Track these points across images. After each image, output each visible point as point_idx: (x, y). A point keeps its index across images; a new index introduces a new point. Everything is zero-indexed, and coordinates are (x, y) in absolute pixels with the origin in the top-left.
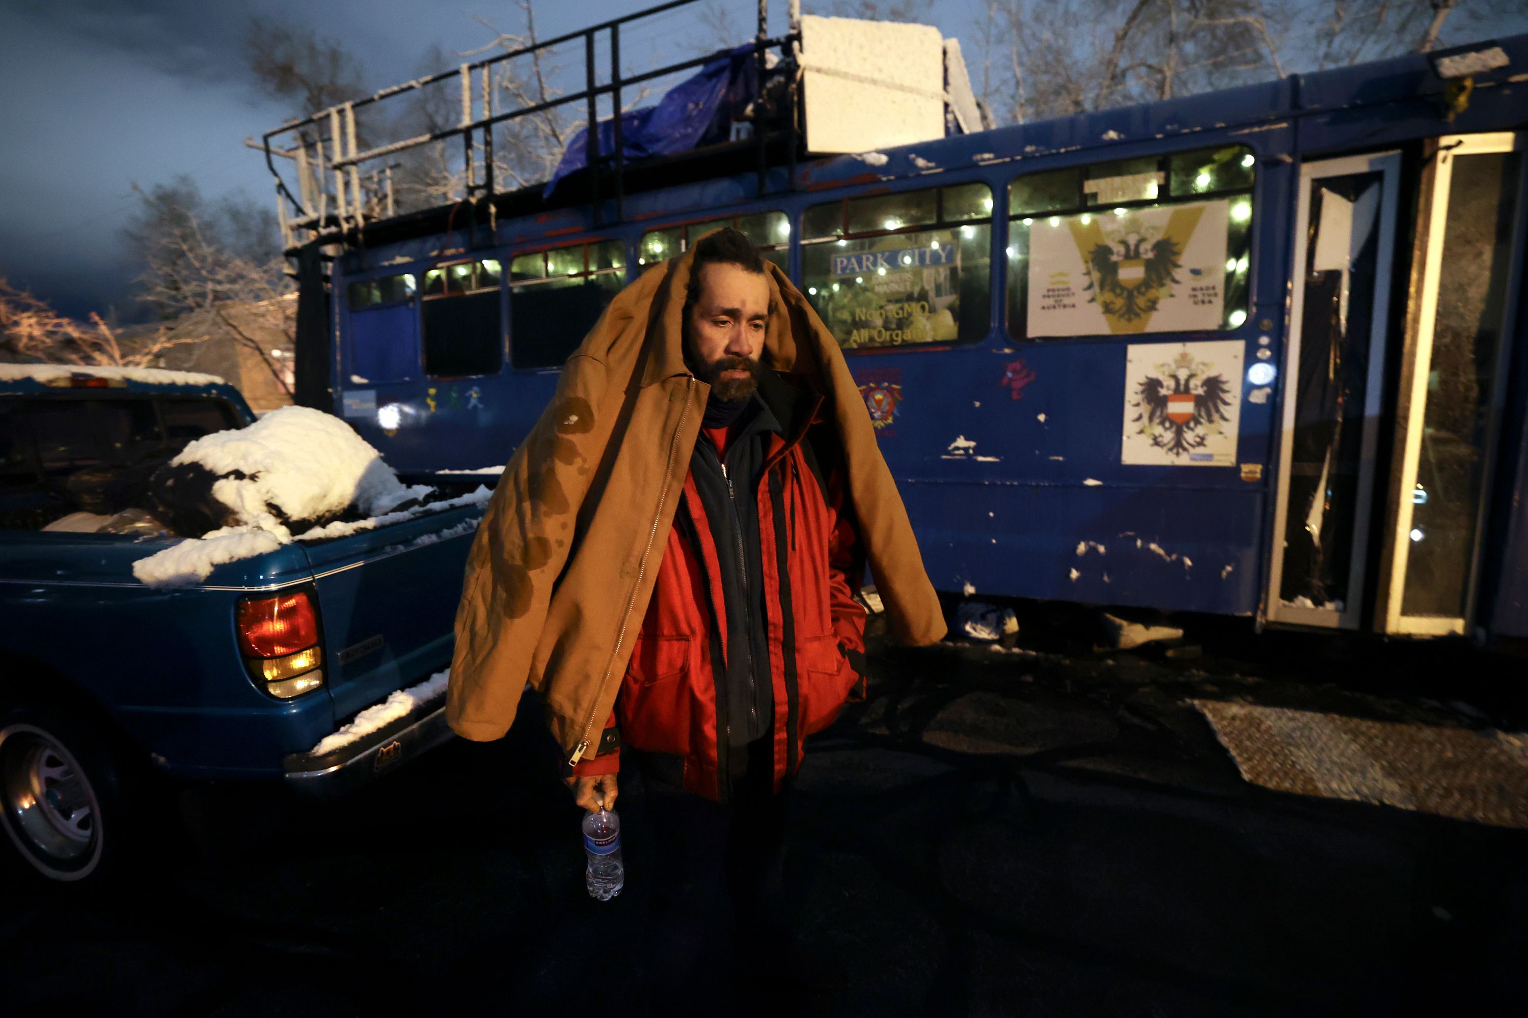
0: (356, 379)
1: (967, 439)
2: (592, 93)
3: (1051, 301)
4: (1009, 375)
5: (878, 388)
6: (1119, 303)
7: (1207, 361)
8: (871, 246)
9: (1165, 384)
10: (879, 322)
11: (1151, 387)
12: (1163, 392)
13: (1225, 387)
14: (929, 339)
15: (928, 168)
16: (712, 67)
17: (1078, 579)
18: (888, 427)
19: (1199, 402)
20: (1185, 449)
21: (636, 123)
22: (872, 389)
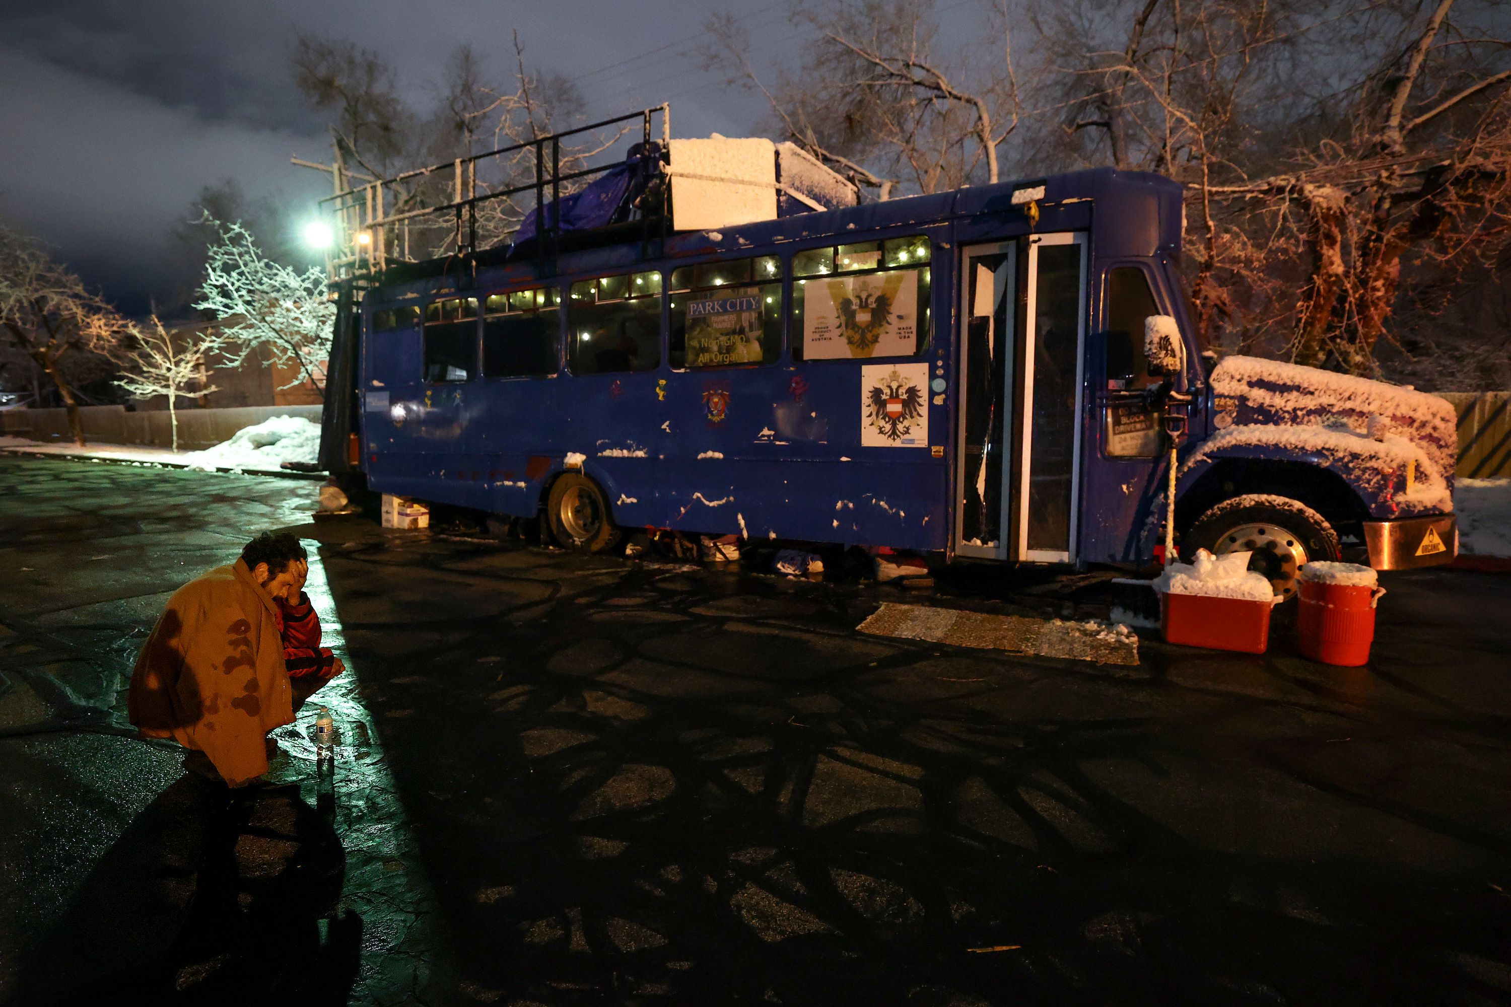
0: (376, 383)
1: (769, 430)
2: (540, 185)
3: (817, 336)
4: (794, 385)
5: (716, 394)
6: (857, 337)
7: (908, 377)
8: (711, 295)
9: (885, 392)
10: (715, 348)
11: (877, 393)
12: (884, 397)
13: (919, 394)
14: (746, 361)
15: (745, 245)
16: (617, 170)
17: (838, 526)
18: (722, 420)
19: (905, 403)
20: (898, 436)
21: (571, 203)
22: (712, 395)
